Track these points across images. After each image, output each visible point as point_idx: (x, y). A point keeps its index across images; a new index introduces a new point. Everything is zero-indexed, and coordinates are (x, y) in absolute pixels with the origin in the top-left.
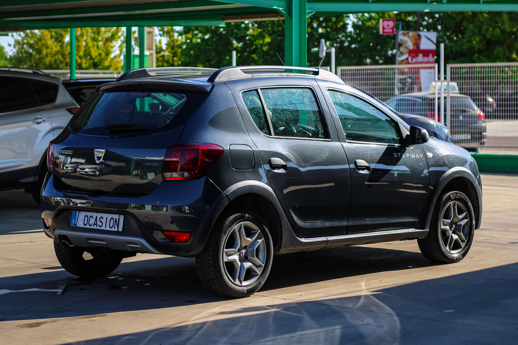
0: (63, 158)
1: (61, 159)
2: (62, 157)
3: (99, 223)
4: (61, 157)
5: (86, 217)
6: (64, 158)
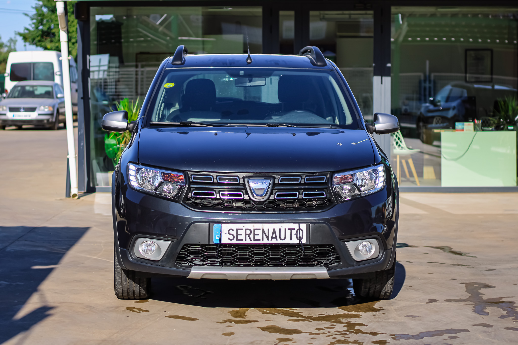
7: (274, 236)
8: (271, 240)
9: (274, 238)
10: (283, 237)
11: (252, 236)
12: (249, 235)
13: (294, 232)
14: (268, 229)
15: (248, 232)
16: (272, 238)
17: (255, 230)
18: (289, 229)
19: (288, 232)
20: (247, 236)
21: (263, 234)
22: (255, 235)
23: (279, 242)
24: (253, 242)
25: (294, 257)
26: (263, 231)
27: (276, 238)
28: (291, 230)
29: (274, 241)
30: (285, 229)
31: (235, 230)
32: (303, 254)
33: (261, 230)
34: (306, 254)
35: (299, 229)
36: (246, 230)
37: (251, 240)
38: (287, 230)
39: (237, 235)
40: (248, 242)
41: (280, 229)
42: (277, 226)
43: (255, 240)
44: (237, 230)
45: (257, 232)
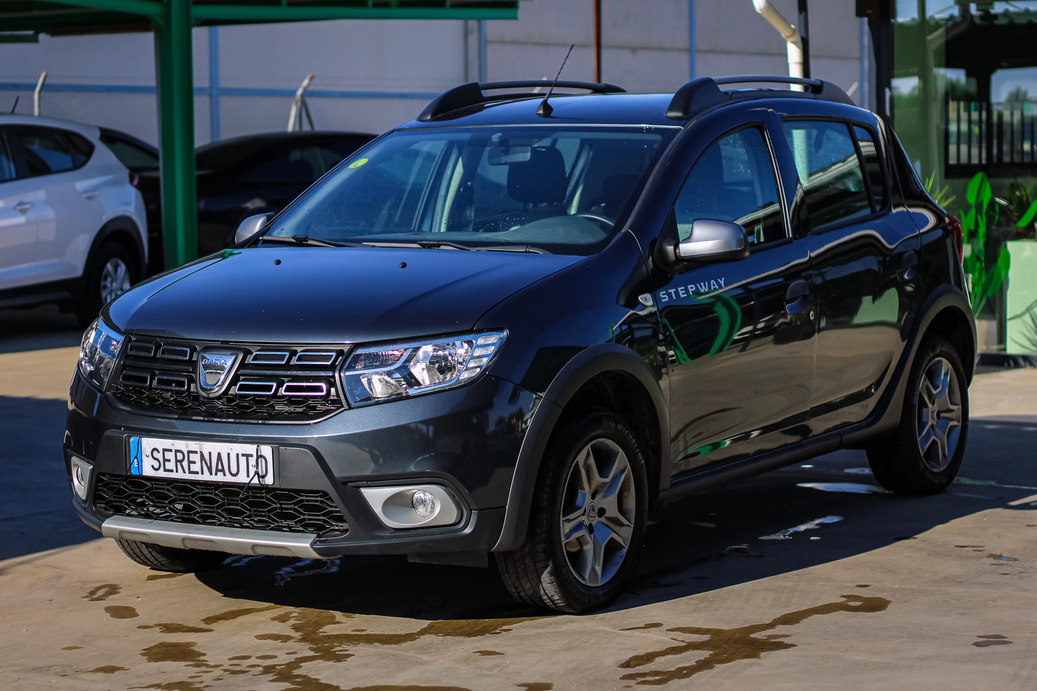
7: (220, 467)
8: (216, 474)
9: (220, 471)
10: (234, 471)
11: (185, 463)
12: (181, 461)
13: (252, 461)
14: (210, 453)
15: (180, 457)
16: (217, 470)
17: (189, 452)
18: (243, 455)
19: (243, 460)
20: (179, 464)
21: (201, 461)
22: (190, 462)
23: (229, 479)
24: (188, 476)
25: (264, 512)
26: (202, 457)
27: (223, 470)
28: (247, 456)
29: (220, 478)
30: (238, 455)
31: (161, 451)
32: (278, 506)
33: (199, 453)
34: (284, 506)
35: (259, 457)
36: (177, 451)
37: (184, 472)
38: (240, 455)
39: (165, 460)
40: (180, 475)
41: (229, 454)
42: (223, 448)
43: (190, 472)
44: (164, 450)
45: (193, 457)
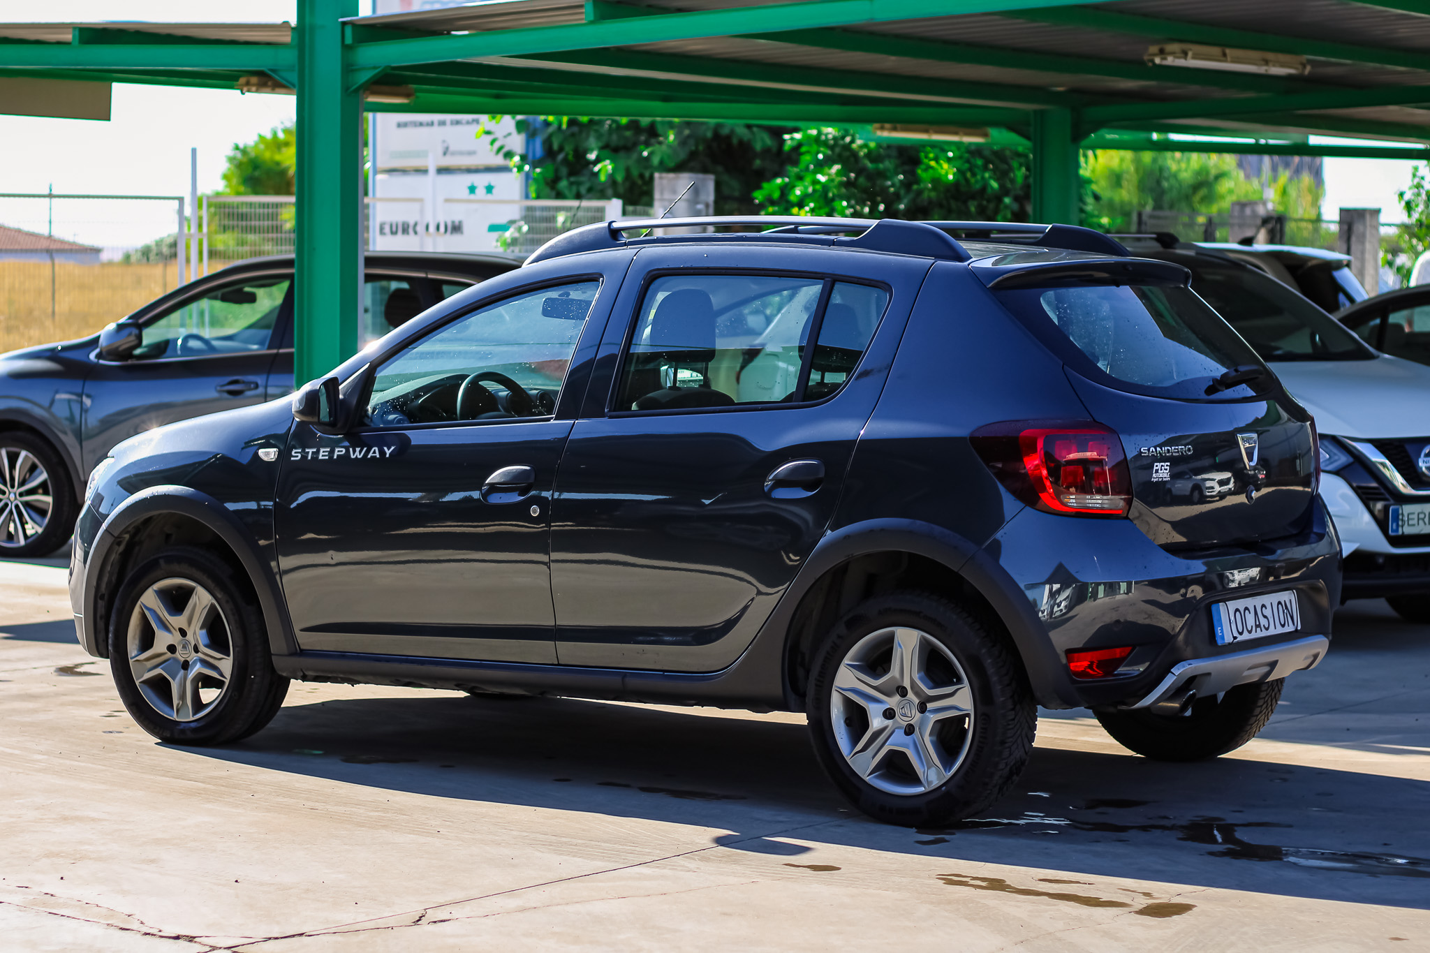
0: (1166, 469)
1: (1159, 471)
2: (1162, 466)
3: (1263, 622)
4: (1159, 467)
5: (1238, 613)
6: (1168, 468)
